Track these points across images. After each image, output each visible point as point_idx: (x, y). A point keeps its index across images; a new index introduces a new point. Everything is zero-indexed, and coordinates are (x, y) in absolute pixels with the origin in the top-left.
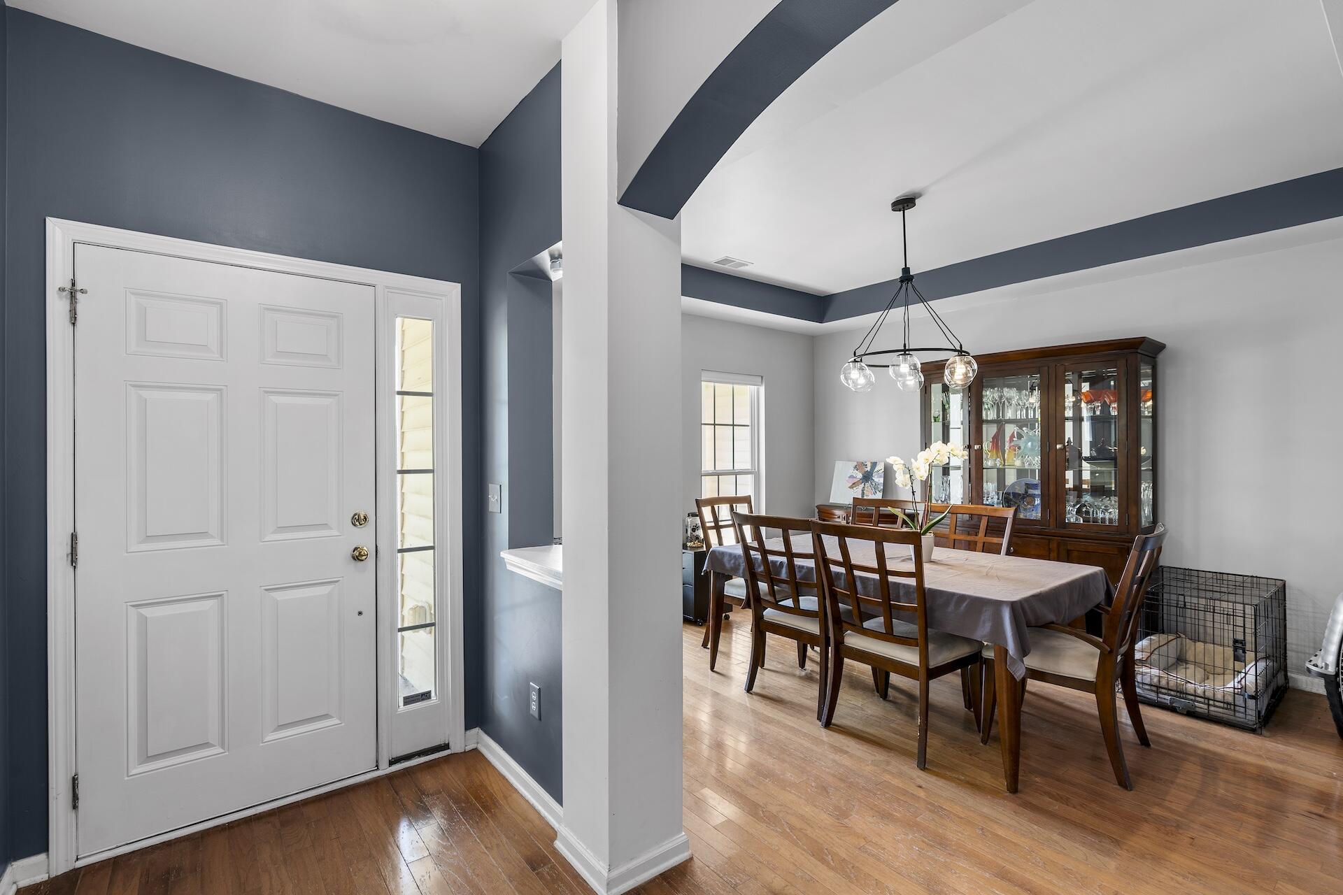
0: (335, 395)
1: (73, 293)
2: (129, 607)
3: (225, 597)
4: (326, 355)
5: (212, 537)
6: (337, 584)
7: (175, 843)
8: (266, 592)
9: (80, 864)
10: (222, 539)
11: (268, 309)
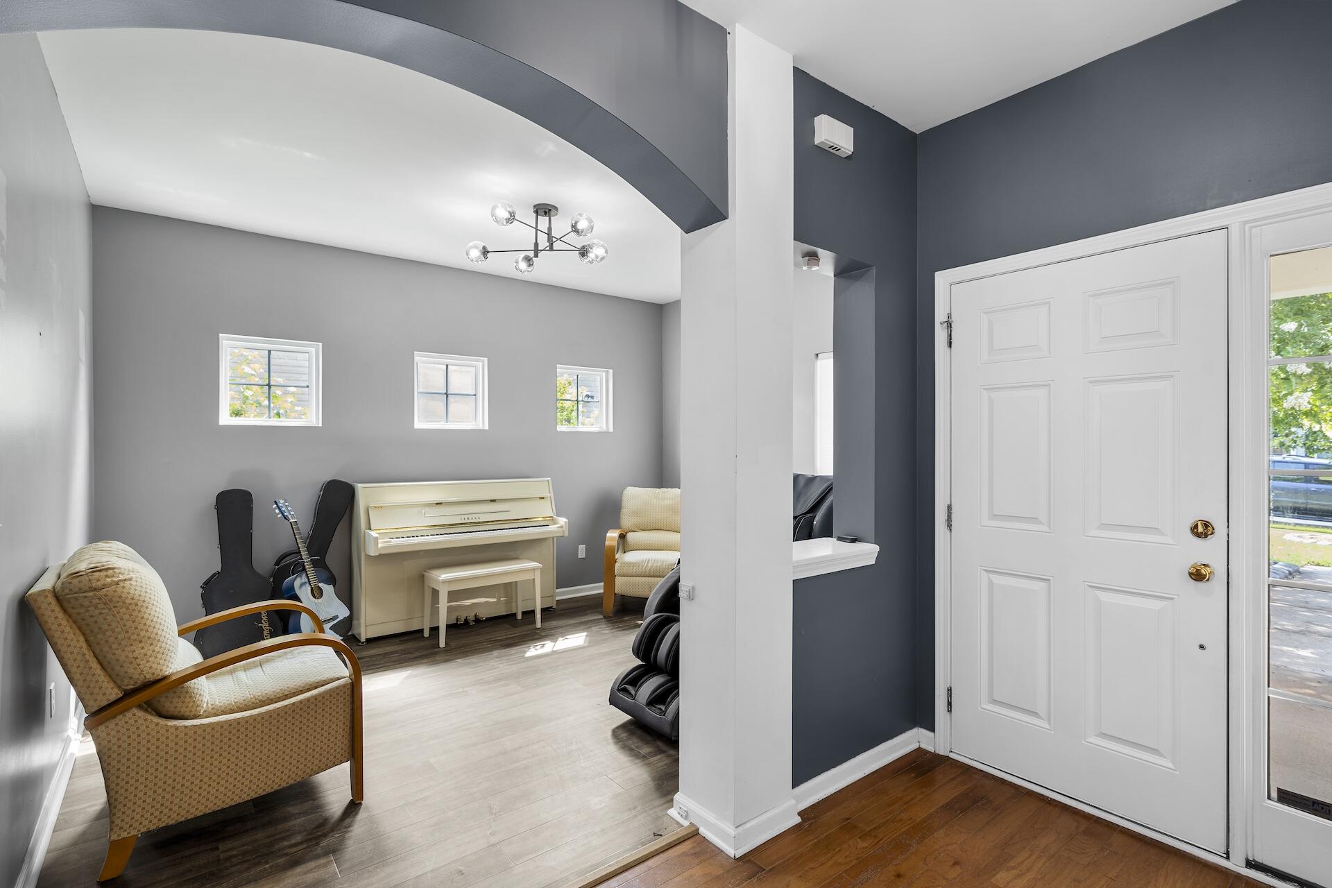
0: (1172, 376)
1: (949, 325)
2: (982, 571)
3: (1051, 581)
4: (1158, 331)
5: (1041, 523)
6: (1171, 601)
7: (1007, 784)
8: (1090, 589)
9: (952, 756)
10: (1049, 527)
11: (1094, 295)
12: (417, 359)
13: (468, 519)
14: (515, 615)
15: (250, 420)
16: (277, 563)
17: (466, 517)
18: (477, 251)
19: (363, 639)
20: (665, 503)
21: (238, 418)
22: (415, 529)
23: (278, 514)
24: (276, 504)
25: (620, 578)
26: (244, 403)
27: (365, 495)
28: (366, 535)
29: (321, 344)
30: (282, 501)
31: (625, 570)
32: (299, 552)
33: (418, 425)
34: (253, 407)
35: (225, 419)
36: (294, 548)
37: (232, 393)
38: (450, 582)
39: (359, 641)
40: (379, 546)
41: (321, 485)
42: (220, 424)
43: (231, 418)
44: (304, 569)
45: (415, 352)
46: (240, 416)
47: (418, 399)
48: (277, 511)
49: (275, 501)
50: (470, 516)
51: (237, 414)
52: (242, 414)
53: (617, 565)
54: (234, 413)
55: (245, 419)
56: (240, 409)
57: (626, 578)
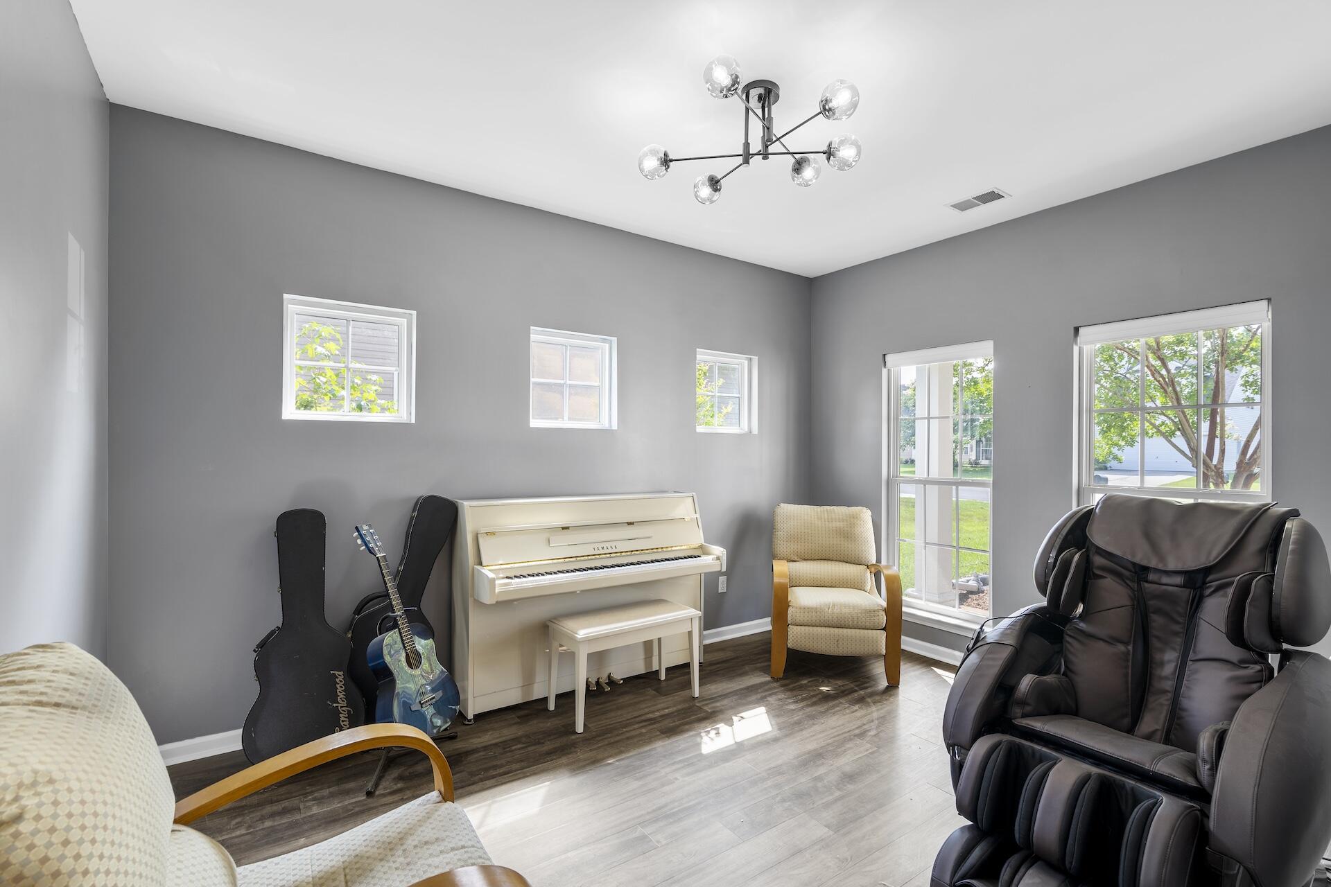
12: (533, 337)
13: (603, 548)
14: (657, 673)
15: (321, 414)
16: (358, 610)
17: (600, 546)
18: (655, 158)
19: (470, 716)
20: (834, 525)
21: (307, 412)
22: (538, 563)
23: (361, 546)
24: (358, 531)
25: (795, 627)
26: (316, 392)
27: (473, 517)
28: (475, 571)
29: (414, 313)
30: (365, 527)
31: (800, 617)
32: (387, 595)
33: (535, 423)
34: (327, 398)
35: (290, 411)
36: (381, 589)
37: (300, 380)
38: (590, 640)
39: (465, 718)
40: (497, 591)
41: (414, 502)
42: (283, 418)
43: (298, 411)
44: (396, 626)
45: (532, 327)
46: (310, 410)
47: (533, 390)
48: (359, 541)
49: (357, 528)
50: (605, 545)
51: (306, 406)
52: (312, 407)
53: (790, 610)
54: (302, 406)
55: (315, 412)
56: (310, 399)
57: (803, 628)
